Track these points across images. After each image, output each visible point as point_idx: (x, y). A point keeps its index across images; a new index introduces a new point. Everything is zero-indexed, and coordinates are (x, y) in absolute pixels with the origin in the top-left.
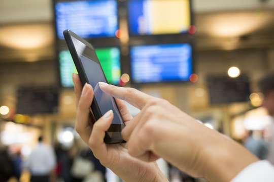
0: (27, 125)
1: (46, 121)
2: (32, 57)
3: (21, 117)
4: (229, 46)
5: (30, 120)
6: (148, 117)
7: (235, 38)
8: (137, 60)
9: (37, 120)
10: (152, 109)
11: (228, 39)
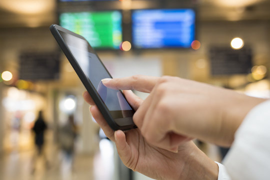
0: (30, 91)
1: (49, 87)
2: (33, 23)
3: (24, 83)
4: (234, 16)
5: (32, 86)
6: (161, 95)
7: (241, 8)
8: (138, 25)
9: (40, 87)
10: (163, 86)
11: (233, 9)
